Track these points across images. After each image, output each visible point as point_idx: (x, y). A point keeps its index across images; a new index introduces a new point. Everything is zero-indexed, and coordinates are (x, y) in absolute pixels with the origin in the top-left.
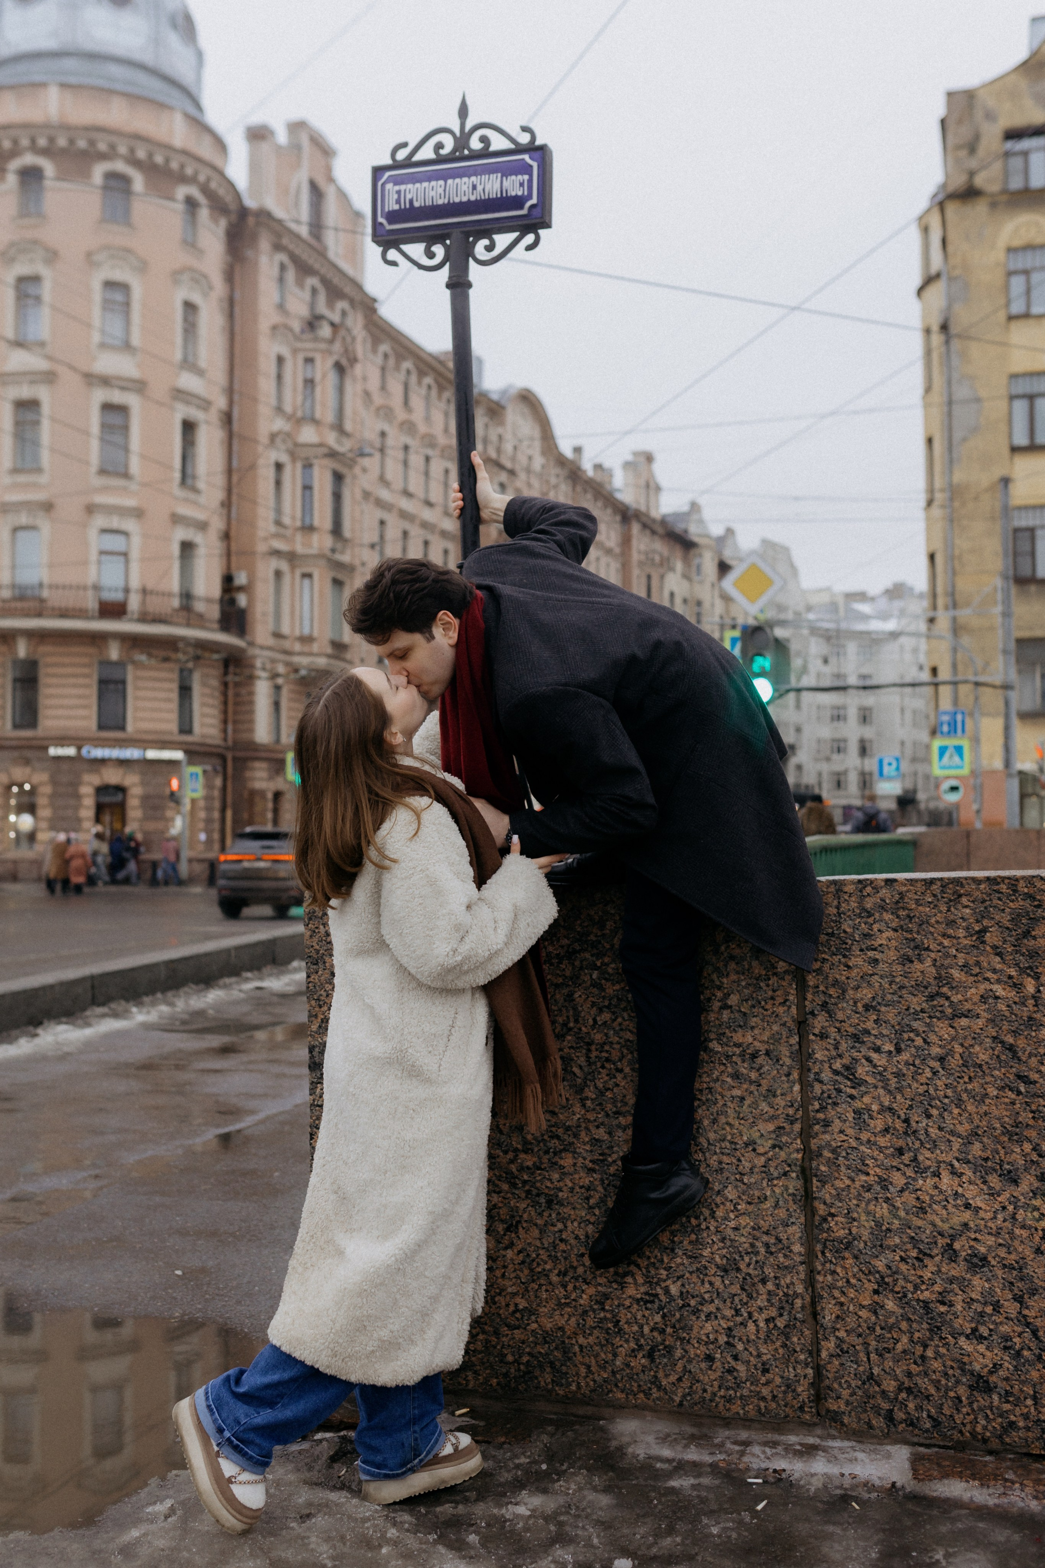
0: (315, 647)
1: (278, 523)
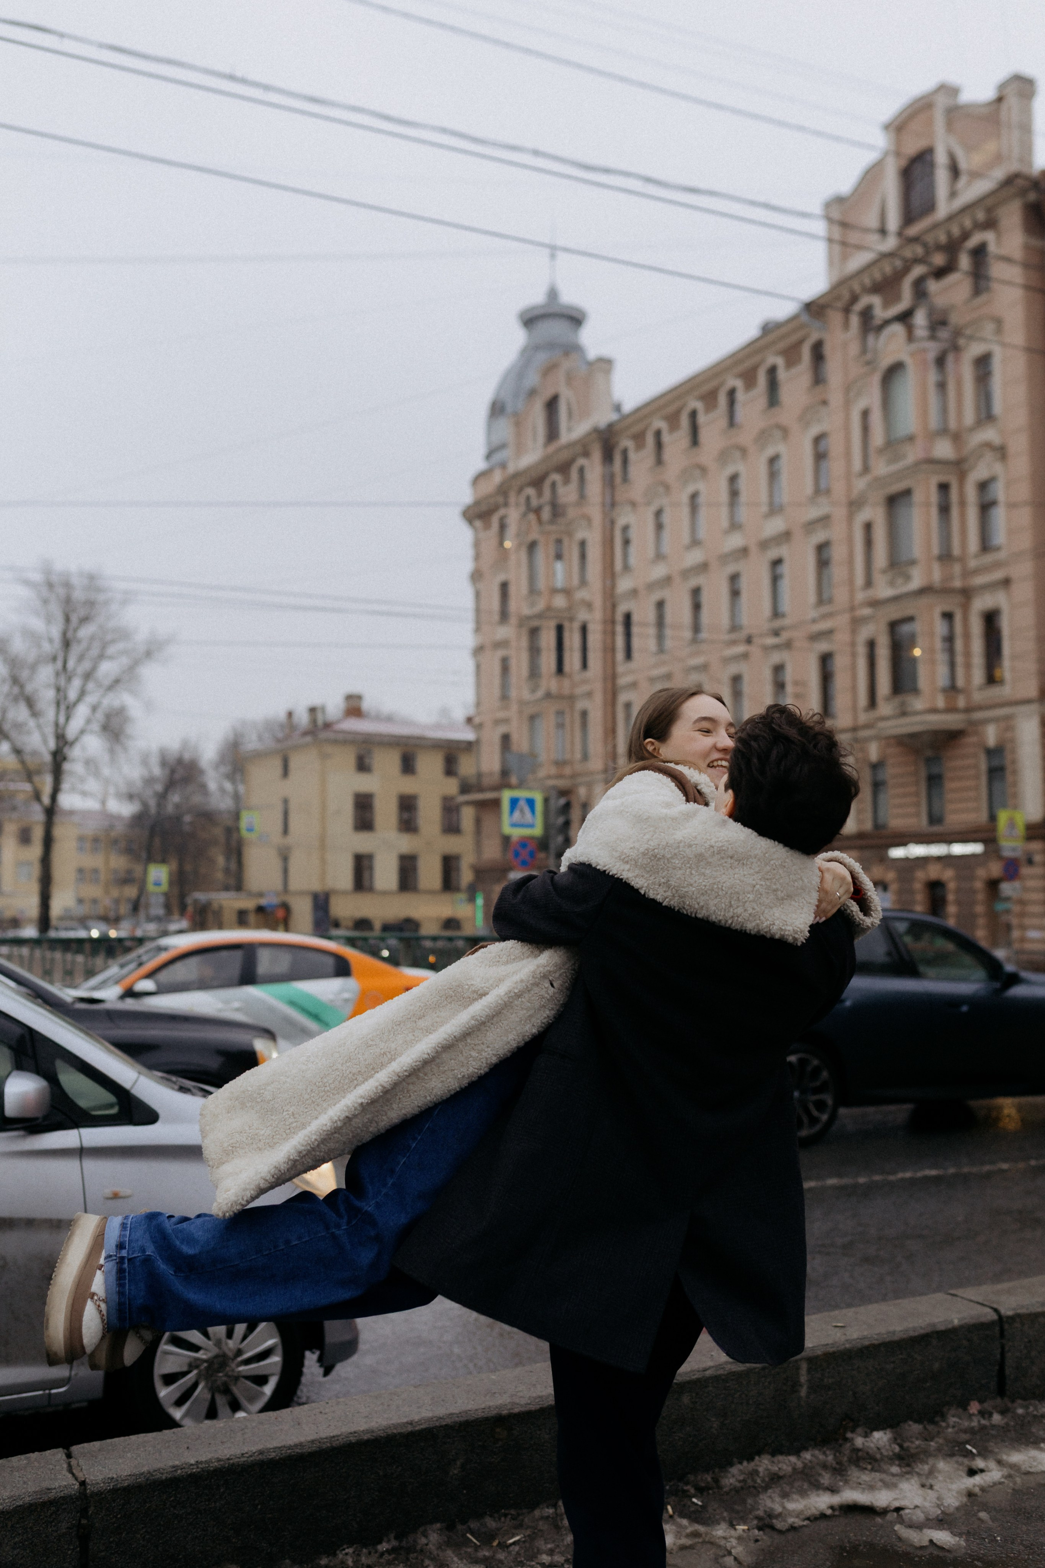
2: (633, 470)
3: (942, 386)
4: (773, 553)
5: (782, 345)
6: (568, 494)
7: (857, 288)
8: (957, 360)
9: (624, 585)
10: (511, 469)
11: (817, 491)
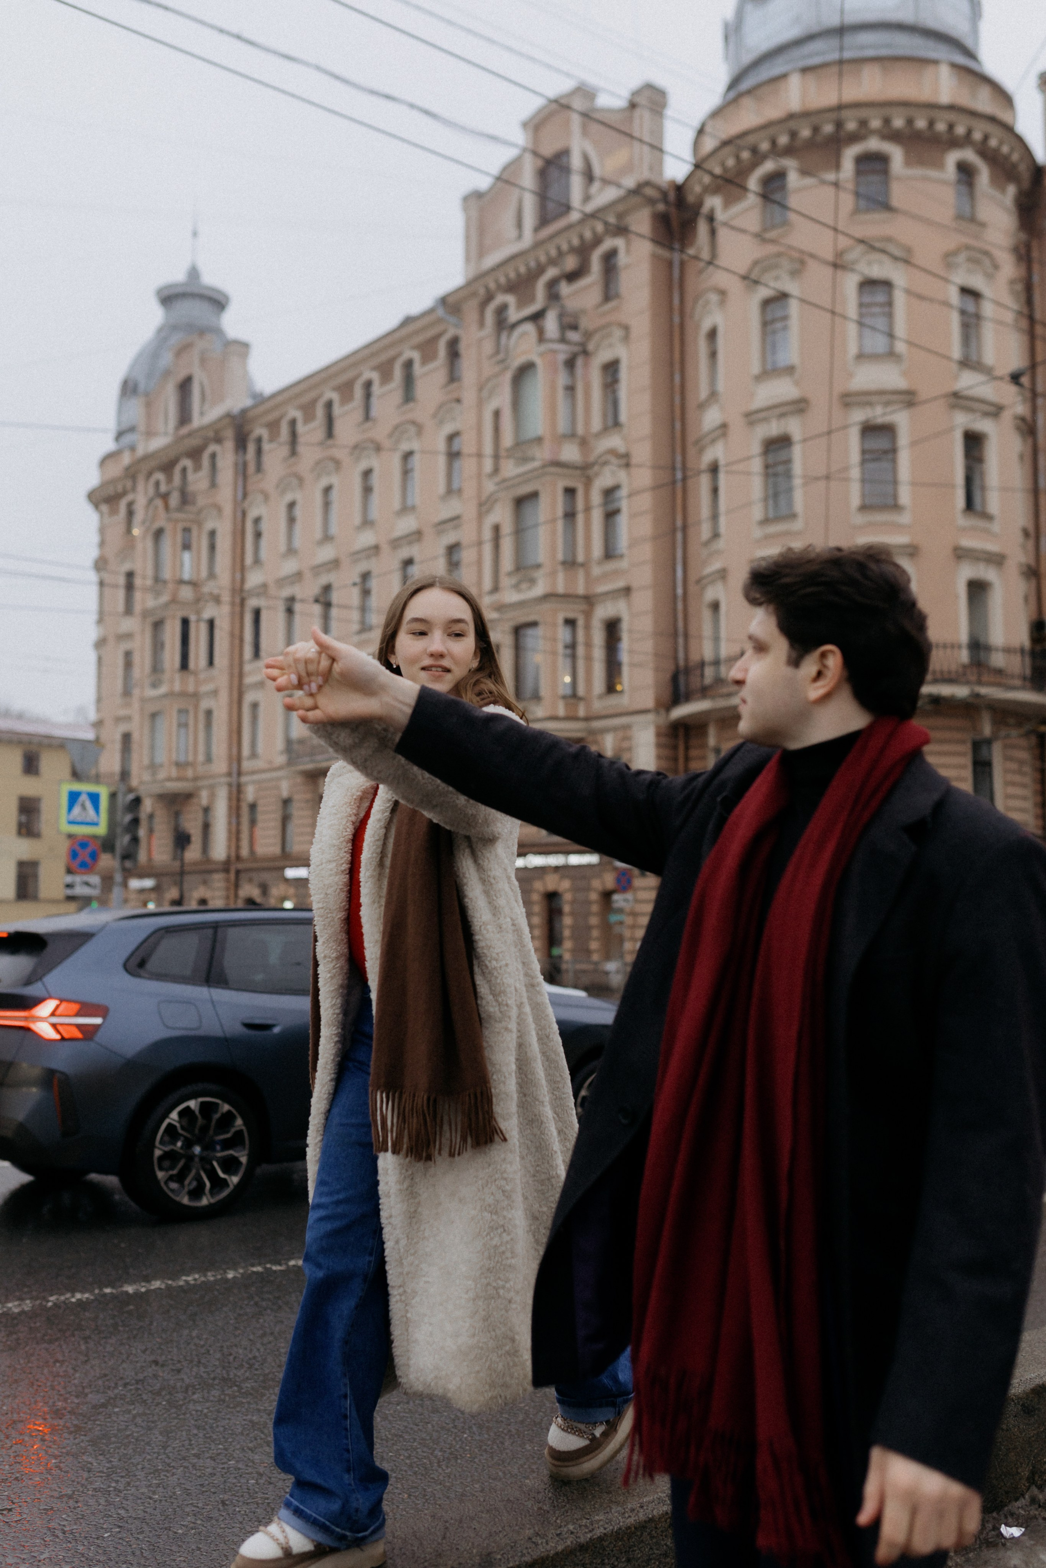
2: (267, 460)
3: (571, 389)
4: (405, 553)
5: (419, 339)
6: (198, 481)
7: (492, 286)
8: (586, 365)
9: (254, 579)
10: (140, 452)
11: (450, 491)
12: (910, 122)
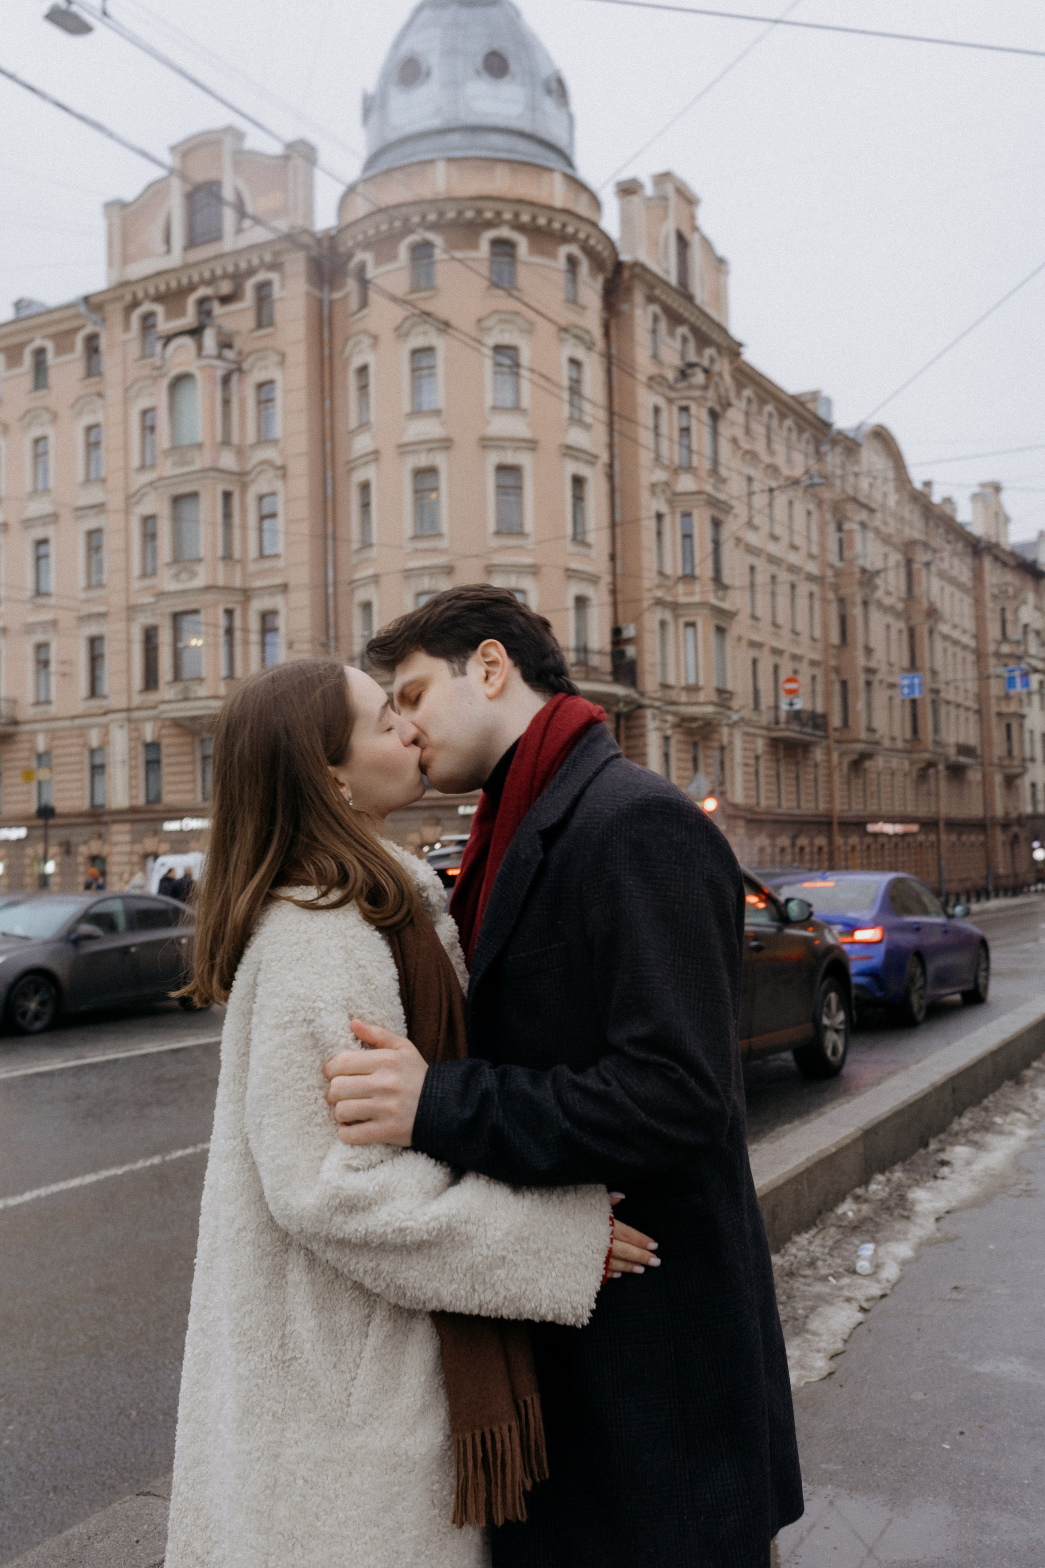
0: (702, 697)
1: (661, 573)
3: (226, 402)
5: (53, 330)
7: (140, 294)
8: (240, 381)
11: (90, 480)
12: (534, 218)
